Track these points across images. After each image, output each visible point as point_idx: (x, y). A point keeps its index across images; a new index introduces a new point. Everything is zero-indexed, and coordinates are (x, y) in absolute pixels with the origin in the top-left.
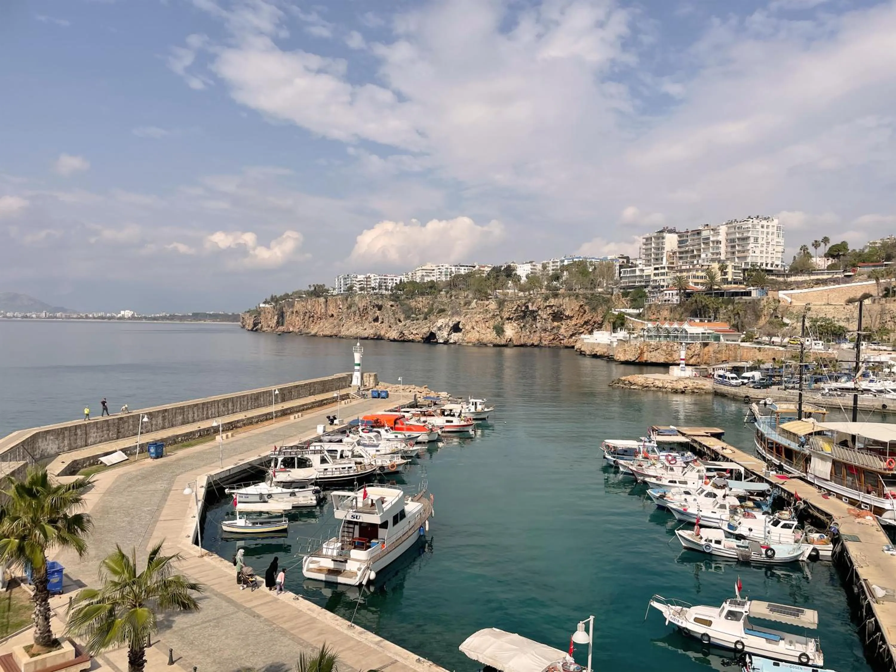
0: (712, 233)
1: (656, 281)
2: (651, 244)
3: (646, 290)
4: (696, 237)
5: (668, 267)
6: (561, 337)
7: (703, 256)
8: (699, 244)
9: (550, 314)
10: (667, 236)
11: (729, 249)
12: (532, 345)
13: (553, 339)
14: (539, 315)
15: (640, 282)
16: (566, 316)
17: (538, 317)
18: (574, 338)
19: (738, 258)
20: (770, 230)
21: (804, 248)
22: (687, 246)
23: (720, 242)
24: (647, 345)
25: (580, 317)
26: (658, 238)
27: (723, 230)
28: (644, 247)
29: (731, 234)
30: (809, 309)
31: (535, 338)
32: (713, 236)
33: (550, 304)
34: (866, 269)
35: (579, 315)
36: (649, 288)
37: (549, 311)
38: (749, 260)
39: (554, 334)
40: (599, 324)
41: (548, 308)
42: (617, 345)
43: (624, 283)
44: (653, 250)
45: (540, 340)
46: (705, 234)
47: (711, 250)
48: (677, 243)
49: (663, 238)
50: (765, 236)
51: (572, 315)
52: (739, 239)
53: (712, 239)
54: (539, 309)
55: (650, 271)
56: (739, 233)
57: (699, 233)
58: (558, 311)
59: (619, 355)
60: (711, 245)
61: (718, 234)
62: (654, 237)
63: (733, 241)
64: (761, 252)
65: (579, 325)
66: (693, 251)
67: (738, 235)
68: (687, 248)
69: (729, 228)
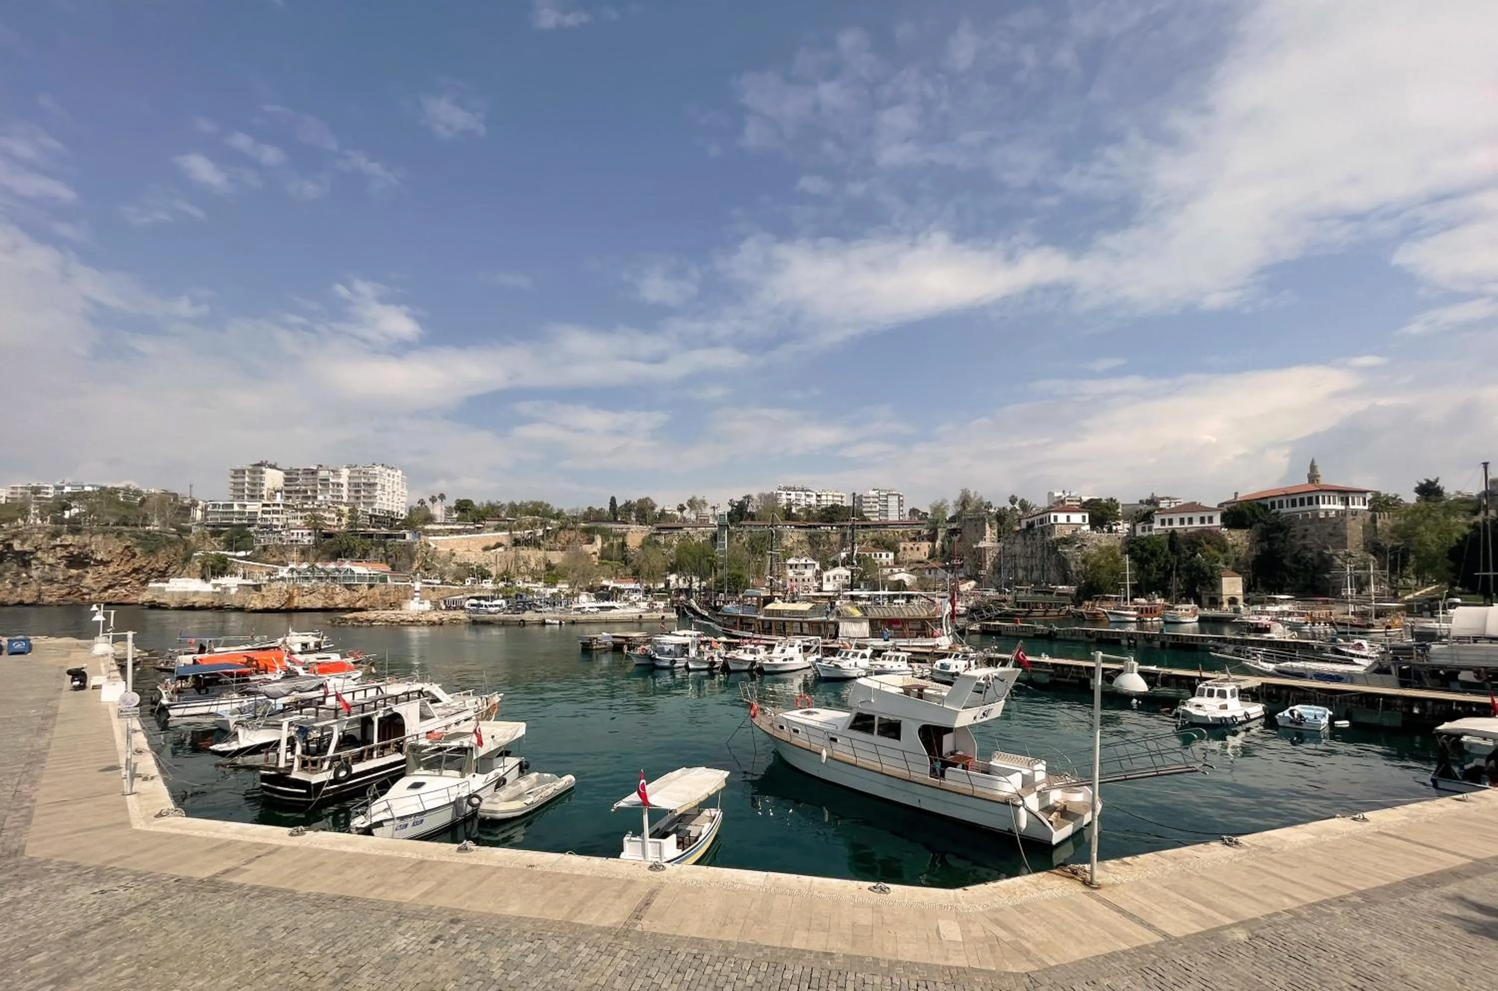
0: (331, 474)
1: (266, 519)
2: (244, 477)
3: (251, 529)
4: (310, 476)
5: (284, 505)
6: (85, 591)
7: (320, 498)
8: (316, 485)
9: (62, 557)
10: (269, 472)
11: (353, 494)
12: (21, 604)
13: (69, 594)
14: (37, 559)
15: (240, 519)
16: (95, 560)
17: (34, 562)
18: (110, 591)
19: (364, 503)
20: (396, 480)
21: (422, 502)
22: (297, 485)
23: (342, 485)
24: (298, 588)
25: (123, 562)
26: (254, 472)
27: (345, 473)
28: (232, 480)
29: (354, 478)
30: (454, 555)
31: (27, 593)
32: (333, 478)
33: (64, 543)
34: (492, 523)
35: (122, 559)
36: (256, 528)
37: (60, 552)
38: (376, 506)
39: (70, 587)
40: (160, 572)
41: (58, 549)
42: (237, 592)
43: (211, 519)
44: (246, 485)
45: (39, 596)
46: (322, 474)
47: (331, 493)
48: (282, 480)
49: (262, 473)
50: (390, 484)
51: (109, 559)
52: (364, 484)
53: (331, 480)
54: (37, 549)
55: (256, 507)
56: (365, 478)
57: (314, 473)
58: (79, 554)
59: (253, 602)
60: (331, 486)
61: (339, 476)
62: (249, 470)
63: (358, 485)
64: (388, 500)
65: (123, 573)
66: (306, 492)
67: (363, 480)
68: (298, 488)
69: (352, 472)
